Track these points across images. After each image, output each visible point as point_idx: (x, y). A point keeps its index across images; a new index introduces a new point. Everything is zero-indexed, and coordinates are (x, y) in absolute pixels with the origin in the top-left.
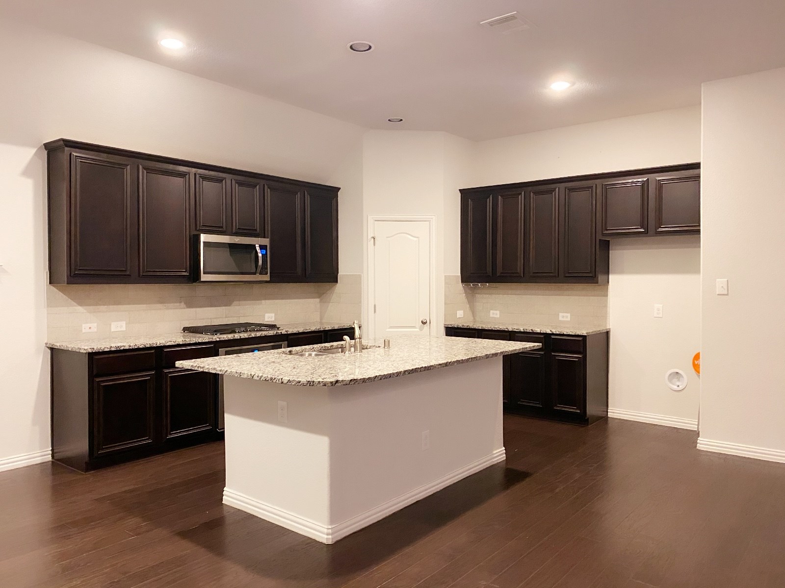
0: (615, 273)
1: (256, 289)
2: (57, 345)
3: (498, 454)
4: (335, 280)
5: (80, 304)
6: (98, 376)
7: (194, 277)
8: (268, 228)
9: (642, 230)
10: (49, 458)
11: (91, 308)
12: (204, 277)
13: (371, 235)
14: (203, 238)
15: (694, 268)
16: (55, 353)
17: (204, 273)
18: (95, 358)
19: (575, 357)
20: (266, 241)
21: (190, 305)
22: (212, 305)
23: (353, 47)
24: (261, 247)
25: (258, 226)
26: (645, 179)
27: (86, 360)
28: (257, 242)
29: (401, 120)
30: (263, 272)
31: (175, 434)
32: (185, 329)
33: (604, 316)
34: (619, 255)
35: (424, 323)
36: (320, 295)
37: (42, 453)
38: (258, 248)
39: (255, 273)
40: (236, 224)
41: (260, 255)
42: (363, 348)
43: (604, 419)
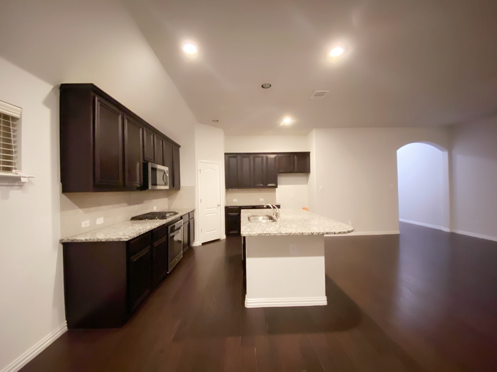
4: (180, 189)
5: (80, 207)
7: (144, 187)
10: (66, 329)
11: (87, 209)
13: (199, 168)
14: (150, 165)
20: (167, 169)
21: (130, 203)
23: (263, 86)
25: (162, 161)
29: (218, 121)
35: (218, 205)
38: (166, 172)
40: (156, 158)
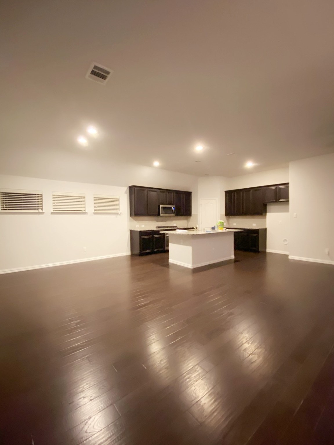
0: (268, 213)
1: (172, 218)
2: (132, 229)
3: (233, 257)
4: (191, 216)
5: (136, 221)
6: (141, 236)
7: (159, 215)
8: (175, 203)
9: (275, 201)
10: (130, 254)
11: (138, 222)
12: (161, 215)
13: (200, 204)
14: (161, 206)
15: (288, 211)
16: (131, 231)
17: (161, 214)
18: (140, 232)
19: (255, 235)
20: (174, 206)
21: (157, 221)
22: (162, 222)
24: (174, 208)
25: (172, 203)
26: (275, 187)
27: (139, 233)
28: (172, 207)
30: (174, 213)
31: (156, 250)
32: (157, 227)
33: (265, 225)
34: (269, 208)
36: (187, 219)
37: (129, 253)
38: (173, 208)
39: (172, 214)
40: (168, 202)
41: (173, 209)
42: (198, 230)
43: (265, 252)
